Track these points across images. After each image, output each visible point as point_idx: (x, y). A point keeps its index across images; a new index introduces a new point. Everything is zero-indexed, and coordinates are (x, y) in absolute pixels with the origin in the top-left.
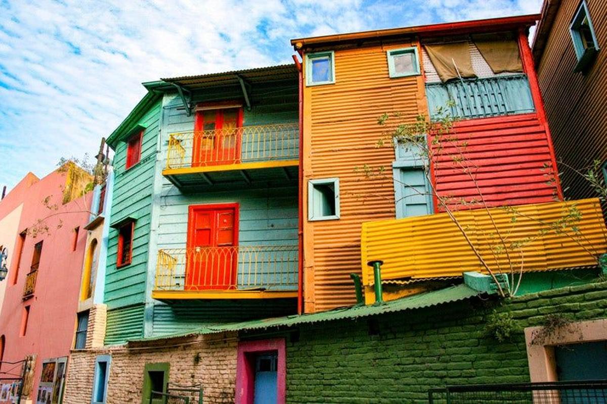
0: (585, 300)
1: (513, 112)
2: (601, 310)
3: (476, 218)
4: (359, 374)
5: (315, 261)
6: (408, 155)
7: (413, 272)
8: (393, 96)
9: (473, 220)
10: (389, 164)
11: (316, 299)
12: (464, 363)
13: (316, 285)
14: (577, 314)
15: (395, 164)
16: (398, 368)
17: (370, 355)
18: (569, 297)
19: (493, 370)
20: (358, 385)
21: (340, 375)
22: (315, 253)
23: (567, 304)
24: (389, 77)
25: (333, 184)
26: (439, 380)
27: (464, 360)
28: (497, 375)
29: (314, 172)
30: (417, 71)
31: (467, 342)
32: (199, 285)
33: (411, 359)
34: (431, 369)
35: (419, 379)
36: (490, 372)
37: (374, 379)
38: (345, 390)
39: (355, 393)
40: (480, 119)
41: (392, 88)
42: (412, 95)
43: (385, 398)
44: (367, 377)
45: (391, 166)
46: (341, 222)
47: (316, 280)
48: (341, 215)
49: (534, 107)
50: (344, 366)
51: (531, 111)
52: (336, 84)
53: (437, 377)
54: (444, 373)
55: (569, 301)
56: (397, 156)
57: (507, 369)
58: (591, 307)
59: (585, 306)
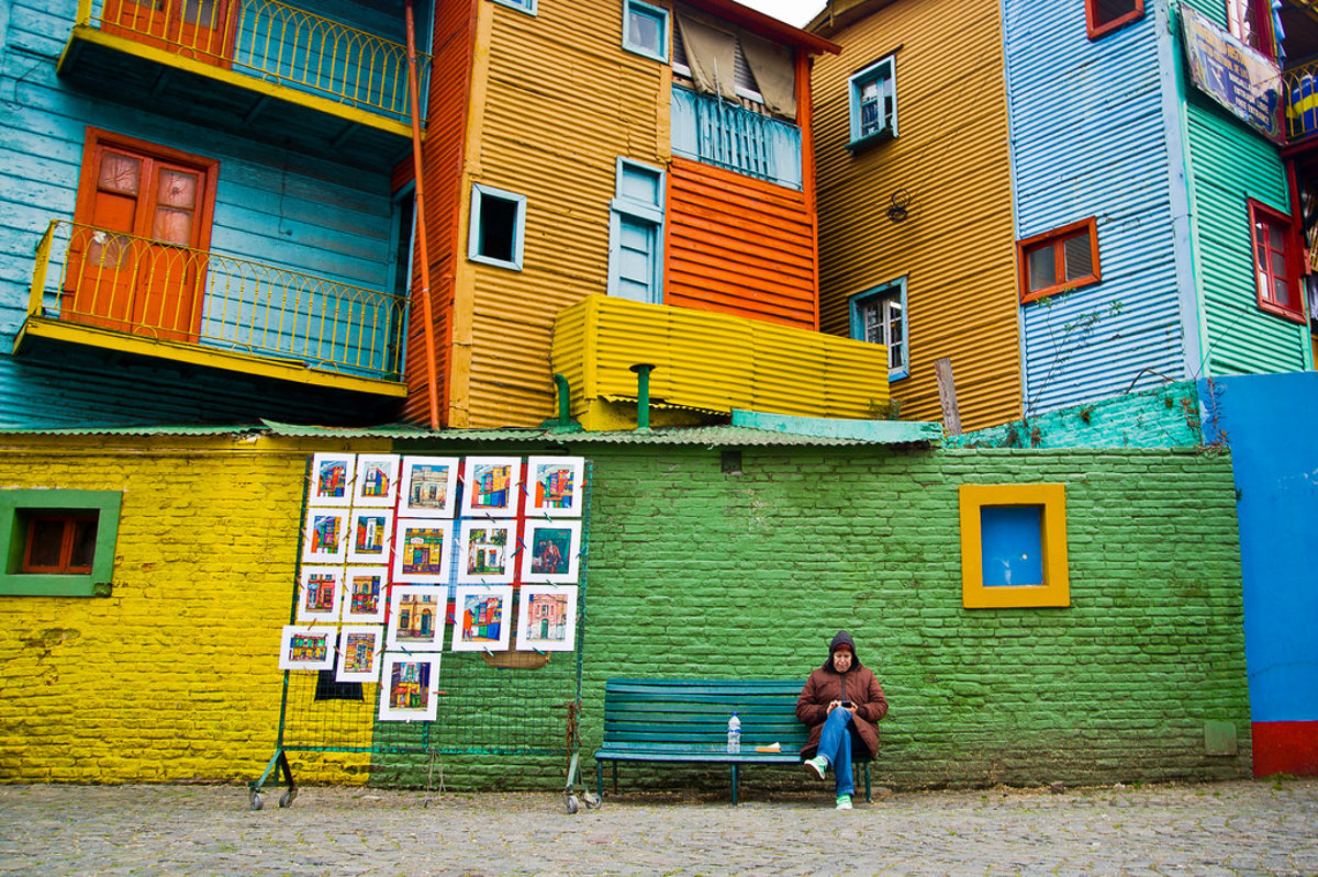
0: (1025, 463)
1: (776, 180)
2: (1041, 476)
3: (755, 333)
4: (700, 528)
5: (475, 337)
6: (637, 197)
7: (669, 393)
8: (623, 82)
9: (751, 334)
10: (608, 202)
11: (471, 405)
12: (877, 518)
13: (471, 379)
14: (1016, 477)
15: (618, 204)
16: (773, 521)
17: (725, 501)
18: (1010, 459)
19: (915, 528)
20: (698, 543)
21: (660, 528)
22: (475, 321)
23: (1008, 466)
24: (620, 46)
25: (513, 205)
26: (838, 538)
27: (878, 516)
28: (920, 534)
29: (484, 170)
30: (662, 55)
31: (883, 495)
32: (160, 326)
33: (795, 511)
34: (827, 524)
35: (806, 537)
36: (910, 531)
37: (729, 533)
38: (671, 550)
39: (690, 554)
40: (732, 172)
41: (623, 69)
42: (651, 95)
43: (747, 560)
44: (716, 531)
45: (608, 205)
46: (521, 278)
47: (472, 371)
48: (524, 266)
49: (802, 182)
50: (668, 515)
51: (796, 188)
52: (538, 19)
53: (837, 534)
54: (848, 530)
55: (1009, 463)
56: (619, 192)
57: (934, 528)
58: (1030, 472)
59: (1026, 470)
